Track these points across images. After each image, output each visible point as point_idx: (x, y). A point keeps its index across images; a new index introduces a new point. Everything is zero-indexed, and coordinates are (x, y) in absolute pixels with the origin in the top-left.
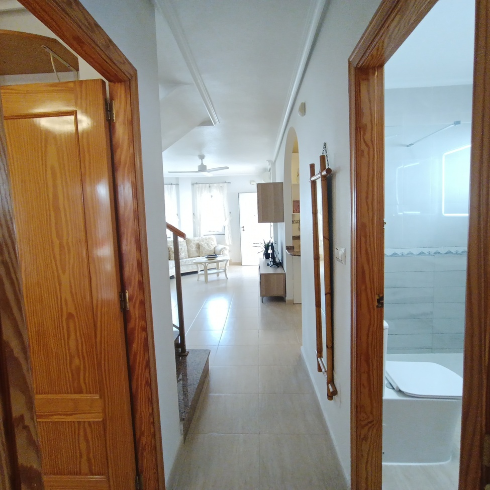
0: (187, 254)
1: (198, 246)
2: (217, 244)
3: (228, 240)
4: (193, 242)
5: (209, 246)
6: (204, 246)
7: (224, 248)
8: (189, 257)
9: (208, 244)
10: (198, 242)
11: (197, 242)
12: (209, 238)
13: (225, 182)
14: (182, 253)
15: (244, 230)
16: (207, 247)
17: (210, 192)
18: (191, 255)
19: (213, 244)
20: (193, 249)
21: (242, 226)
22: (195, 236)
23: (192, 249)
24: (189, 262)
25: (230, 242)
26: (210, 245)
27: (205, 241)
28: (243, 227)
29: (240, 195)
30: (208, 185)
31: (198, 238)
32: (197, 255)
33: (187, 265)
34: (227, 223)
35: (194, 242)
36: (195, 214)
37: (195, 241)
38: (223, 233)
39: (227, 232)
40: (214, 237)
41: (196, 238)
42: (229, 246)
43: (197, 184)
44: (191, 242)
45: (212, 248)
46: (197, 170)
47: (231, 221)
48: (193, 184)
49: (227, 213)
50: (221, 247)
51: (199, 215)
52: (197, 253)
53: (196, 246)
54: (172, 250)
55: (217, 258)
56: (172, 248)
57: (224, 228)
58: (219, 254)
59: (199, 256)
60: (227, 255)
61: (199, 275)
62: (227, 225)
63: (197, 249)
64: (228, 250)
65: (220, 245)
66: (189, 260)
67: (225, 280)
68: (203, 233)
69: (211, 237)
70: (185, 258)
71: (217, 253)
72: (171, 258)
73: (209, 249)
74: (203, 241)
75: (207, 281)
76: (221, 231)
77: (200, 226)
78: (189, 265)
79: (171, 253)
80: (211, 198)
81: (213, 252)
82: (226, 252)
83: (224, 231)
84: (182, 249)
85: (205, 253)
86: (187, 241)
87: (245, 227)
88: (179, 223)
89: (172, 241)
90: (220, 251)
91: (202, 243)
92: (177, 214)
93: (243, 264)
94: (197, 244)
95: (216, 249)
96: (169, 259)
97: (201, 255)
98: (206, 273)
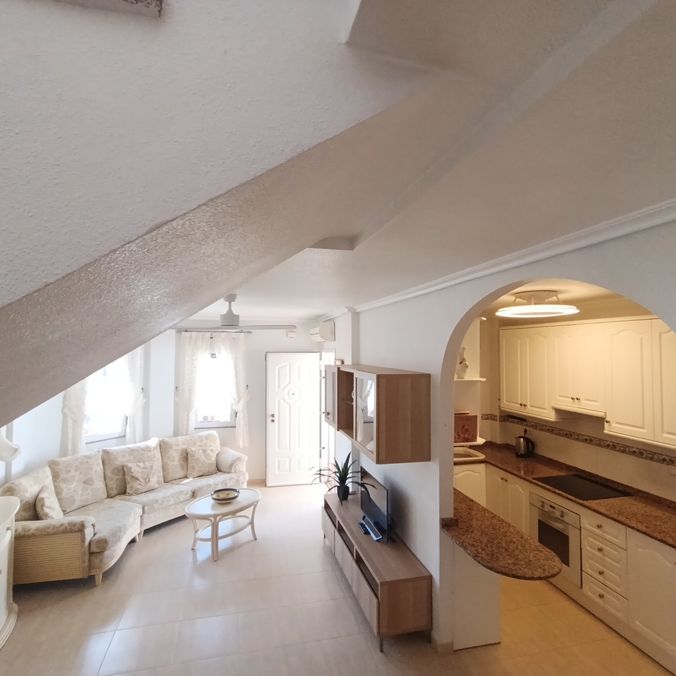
0: (161, 474)
1: (186, 457)
2: (223, 444)
3: (242, 437)
4: (175, 447)
5: (207, 456)
6: (197, 456)
7: (239, 459)
8: (167, 481)
9: (205, 451)
10: (185, 447)
11: (182, 447)
12: (207, 437)
13: (242, 331)
14: (153, 477)
15: (273, 421)
16: (203, 458)
17: (212, 347)
18: (170, 477)
19: (215, 447)
20: (175, 462)
21: (270, 412)
22: (177, 433)
23: (170, 463)
24: (168, 501)
25: (246, 441)
26: (209, 452)
27: (198, 444)
28: (273, 416)
29: (270, 356)
30: (208, 335)
31: (185, 437)
32: (182, 474)
33: (165, 508)
34: (240, 407)
35: (178, 448)
36: (180, 388)
37: (178, 445)
38: (232, 425)
39: (241, 423)
40: (214, 432)
41: (180, 439)
42: (244, 450)
43: (186, 331)
44: (171, 448)
45: (214, 458)
47: (249, 403)
48: (179, 332)
49: (243, 387)
50: (230, 454)
51: (187, 390)
52: (183, 470)
53: (181, 455)
54: (130, 472)
55: (238, 499)
56: (130, 468)
57: (234, 415)
58: (228, 473)
59: (186, 477)
60: (245, 475)
61: (195, 540)
62: (240, 410)
63: (183, 463)
64: (245, 463)
65: (227, 449)
66: (168, 497)
67: (252, 541)
68: (192, 425)
69: (209, 435)
70: (157, 486)
71: (222, 469)
72: (128, 491)
73: (208, 462)
74: (195, 444)
75: (216, 556)
76: (229, 420)
77: (188, 413)
78: (170, 506)
79: (128, 478)
80: (212, 357)
81: (214, 467)
82: (242, 467)
83: (235, 421)
84: (152, 467)
85: (199, 471)
86: (163, 447)
87: (276, 415)
88: (146, 407)
89: (132, 451)
90: (231, 466)
91: (193, 449)
92: (143, 389)
93: (268, 484)
94: (183, 452)
95: (221, 458)
96: (123, 492)
97: (191, 475)
98: (215, 538)
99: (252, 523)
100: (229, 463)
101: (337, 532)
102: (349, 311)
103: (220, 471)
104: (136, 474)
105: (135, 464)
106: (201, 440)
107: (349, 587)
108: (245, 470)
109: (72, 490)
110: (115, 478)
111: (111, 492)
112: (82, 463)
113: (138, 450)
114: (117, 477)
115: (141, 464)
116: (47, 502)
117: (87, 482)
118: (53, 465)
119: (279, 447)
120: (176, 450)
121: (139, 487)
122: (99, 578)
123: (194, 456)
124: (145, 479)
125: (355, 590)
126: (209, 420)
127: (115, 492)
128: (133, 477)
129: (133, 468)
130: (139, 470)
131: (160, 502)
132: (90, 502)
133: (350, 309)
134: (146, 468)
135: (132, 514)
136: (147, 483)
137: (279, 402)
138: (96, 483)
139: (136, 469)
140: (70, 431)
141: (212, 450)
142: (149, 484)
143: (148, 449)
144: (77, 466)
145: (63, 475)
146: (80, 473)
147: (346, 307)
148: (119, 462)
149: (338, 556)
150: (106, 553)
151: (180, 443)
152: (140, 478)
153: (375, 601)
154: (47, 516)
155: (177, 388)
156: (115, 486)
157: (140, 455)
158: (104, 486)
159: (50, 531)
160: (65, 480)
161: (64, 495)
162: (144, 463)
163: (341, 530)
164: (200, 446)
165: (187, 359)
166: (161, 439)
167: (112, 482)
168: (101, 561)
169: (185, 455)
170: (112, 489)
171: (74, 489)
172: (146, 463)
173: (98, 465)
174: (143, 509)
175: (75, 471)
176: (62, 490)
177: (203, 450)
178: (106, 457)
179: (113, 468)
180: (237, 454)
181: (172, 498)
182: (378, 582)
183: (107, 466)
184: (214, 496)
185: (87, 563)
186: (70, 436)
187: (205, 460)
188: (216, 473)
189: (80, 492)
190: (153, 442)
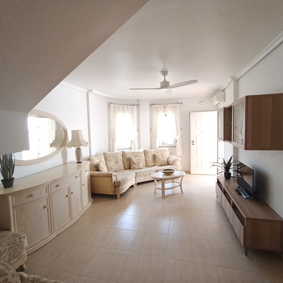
0: (145, 163)
1: (154, 157)
2: (170, 154)
3: (179, 151)
4: (150, 153)
5: (163, 157)
6: (159, 157)
7: (177, 160)
8: (147, 166)
9: (162, 156)
10: (154, 153)
11: (153, 153)
12: (163, 150)
13: (178, 103)
14: (141, 163)
15: (193, 144)
16: (161, 158)
17: (165, 111)
18: (148, 165)
19: (167, 155)
20: (150, 159)
21: (192, 140)
22: (151, 148)
23: (148, 159)
24: (146, 173)
25: (181, 153)
26: (164, 156)
27: (160, 152)
28: (193, 142)
29: (191, 114)
30: (163, 106)
31: (154, 149)
32: (153, 164)
33: (145, 175)
34: (178, 138)
35: (151, 153)
36: (152, 130)
37: (151, 152)
38: (175, 146)
39: (178, 145)
40: (167, 148)
41: (153, 150)
42: (180, 157)
43: (154, 104)
44: (148, 153)
45: (166, 159)
46: (160, 87)
47: (182, 136)
48: (151, 105)
49: (179, 129)
50: (173, 158)
51: (155, 130)
52: (153, 163)
53: (153, 156)
54: (132, 160)
55: (174, 174)
56: (132, 159)
57: (175, 142)
58: (172, 165)
59: (155, 166)
60: (179, 166)
61: (156, 189)
62: (178, 139)
63: (153, 160)
64: (180, 161)
65: (172, 156)
66: (146, 171)
67: (181, 193)
68: (158, 145)
69: (164, 149)
70: (143, 167)
71: (170, 163)
72: (131, 168)
73: (164, 160)
74: (158, 152)
75: (164, 196)
76: (173, 144)
77: (156, 140)
78: (147, 175)
79: (131, 163)
80: (165, 116)
81: (166, 163)
82: (179, 163)
83: (176, 144)
84: (140, 160)
85: (160, 164)
86: (145, 152)
87: (195, 142)
88: (139, 136)
89: (133, 153)
90: (173, 162)
91: (157, 154)
92: (137, 129)
93: (191, 173)
94: (153, 155)
95: (169, 159)
96: (130, 168)
97: (157, 165)
98: (163, 189)
99: (181, 185)
100: (173, 161)
101: (223, 194)
102: (232, 79)
103: (169, 164)
104: (134, 162)
105: (134, 158)
106: (161, 151)
107: (228, 220)
108: (180, 165)
109: (111, 164)
110: (127, 162)
111: (125, 167)
112: (114, 155)
113: (135, 153)
114: (128, 162)
115: (136, 158)
116: (101, 166)
117: (117, 162)
118: (105, 154)
119: (196, 156)
120: (150, 154)
121: (135, 166)
122: (118, 196)
123: (158, 157)
124: (138, 164)
125: (231, 221)
126: (165, 143)
127: (127, 168)
128: (133, 162)
129: (133, 159)
130: (136, 160)
131: (143, 173)
132: (118, 170)
133: (233, 78)
134: (138, 160)
135: (131, 175)
136: (138, 165)
137: (196, 135)
138: (120, 163)
139: (134, 160)
140: (111, 144)
141: (165, 155)
142: (139, 166)
143: (139, 153)
144: (113, 156)
145: (108, 159)
146: (114, 159)
147: (230, 77)
148: (128, 156)
149: (223, 204)
150: (120, 187)
151: (152, 152)
152: (136, 163)
153: (242, 227)
154: (101, 171)
155: (151, 129)
156: (127, 165)
157: (136, 154)
158: (123, 165)
159: (101, 175)
160: (109, 160)
161: (109, 166)
162: (137, 158)
163: (225, 192)
164: (160, 153)
165: (154, 117)
166: (144, 149)
167: (126, 164)
168: (119, 190)
169: (154, 156)
170: (126, 166)
171: (112, 164)
172: (138, 158)
173: (120, 156)
174: (136, 174)
175: (112, 157)
176: (108, 164)
177: (161, 155)
178: (124, 154)
179: (126, 158)
180: (176, 158)
181: (148, 172)
182: (245, 217)
183: (124, 158)
184: (164, 172)
185: (114, 189)
186: (111, 146)
187: (162, 159)
188: (167, 165)
189: (114, 166)
190: (141, 150)
